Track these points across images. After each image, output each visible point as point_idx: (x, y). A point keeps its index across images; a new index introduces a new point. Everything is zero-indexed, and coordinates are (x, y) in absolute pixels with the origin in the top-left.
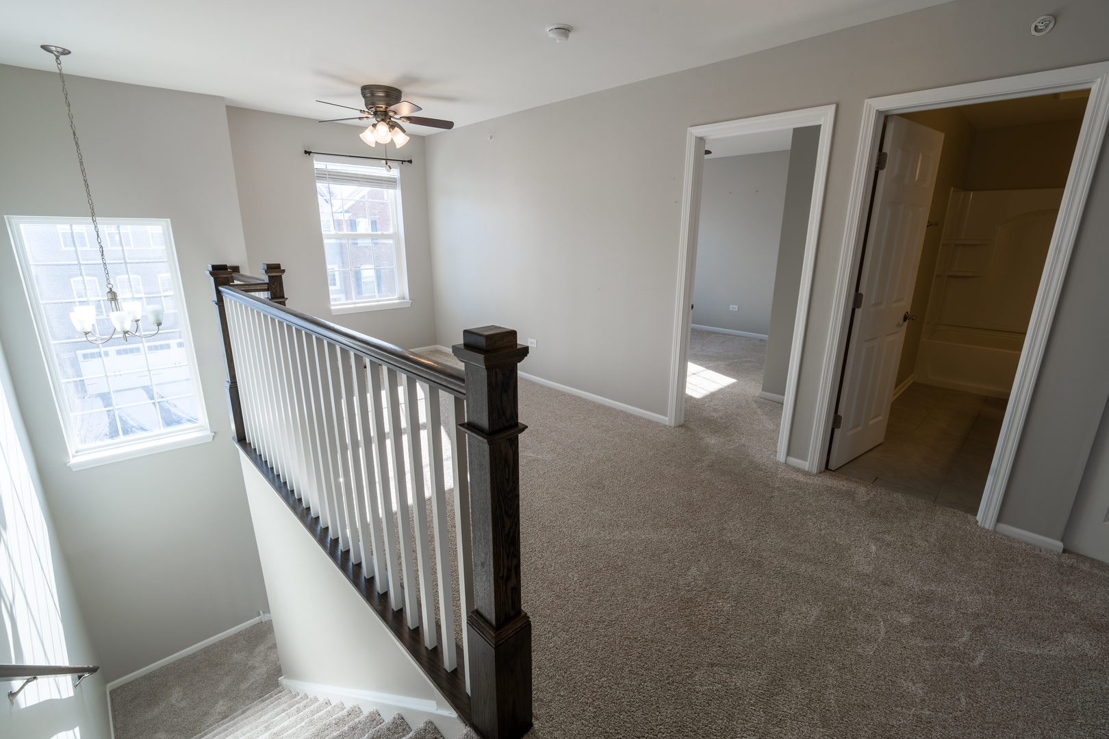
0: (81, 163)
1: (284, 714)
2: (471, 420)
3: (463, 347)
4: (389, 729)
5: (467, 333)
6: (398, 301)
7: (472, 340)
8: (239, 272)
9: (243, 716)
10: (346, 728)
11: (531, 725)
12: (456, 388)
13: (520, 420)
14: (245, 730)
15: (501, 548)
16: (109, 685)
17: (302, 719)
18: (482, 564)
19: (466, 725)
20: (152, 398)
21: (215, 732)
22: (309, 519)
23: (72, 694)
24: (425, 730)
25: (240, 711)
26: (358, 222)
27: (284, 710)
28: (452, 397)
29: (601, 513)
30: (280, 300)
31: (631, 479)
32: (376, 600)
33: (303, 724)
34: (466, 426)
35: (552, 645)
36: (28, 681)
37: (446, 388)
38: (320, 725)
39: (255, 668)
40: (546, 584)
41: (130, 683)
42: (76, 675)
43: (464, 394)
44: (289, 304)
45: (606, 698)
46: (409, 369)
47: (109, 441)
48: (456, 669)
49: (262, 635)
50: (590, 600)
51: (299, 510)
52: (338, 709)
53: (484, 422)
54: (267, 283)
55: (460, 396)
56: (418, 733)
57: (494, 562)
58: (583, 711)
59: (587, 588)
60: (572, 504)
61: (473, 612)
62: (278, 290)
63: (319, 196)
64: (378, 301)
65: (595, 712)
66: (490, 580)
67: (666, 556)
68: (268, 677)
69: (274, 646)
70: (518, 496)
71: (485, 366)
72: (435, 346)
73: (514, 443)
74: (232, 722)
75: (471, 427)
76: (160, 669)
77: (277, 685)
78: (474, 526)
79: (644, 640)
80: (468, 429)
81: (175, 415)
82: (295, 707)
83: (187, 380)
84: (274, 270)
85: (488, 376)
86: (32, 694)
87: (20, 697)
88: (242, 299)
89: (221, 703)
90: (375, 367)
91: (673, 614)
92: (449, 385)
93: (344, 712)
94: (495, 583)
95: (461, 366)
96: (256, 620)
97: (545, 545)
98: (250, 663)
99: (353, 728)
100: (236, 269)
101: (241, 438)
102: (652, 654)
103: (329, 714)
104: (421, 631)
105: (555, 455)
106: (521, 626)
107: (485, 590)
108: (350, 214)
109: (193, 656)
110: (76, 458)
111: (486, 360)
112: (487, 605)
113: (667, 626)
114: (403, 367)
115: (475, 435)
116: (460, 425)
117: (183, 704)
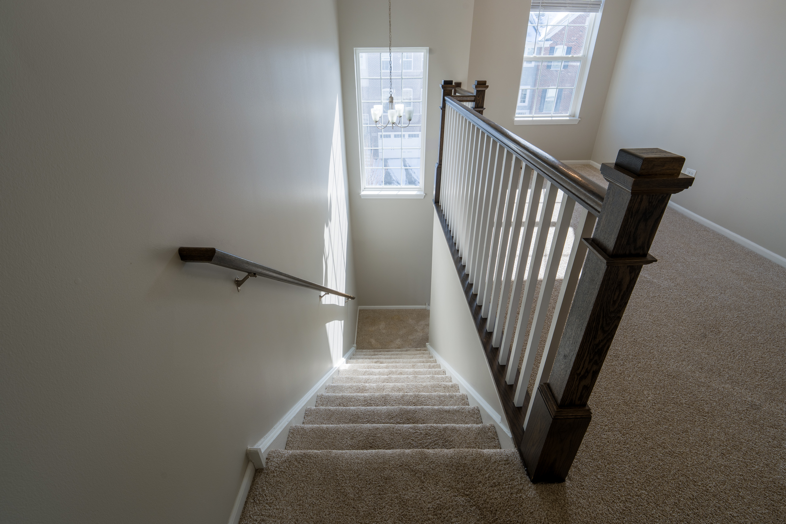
0: (390, 9)
1: (422, 364)
2: (597, 237)
3: (613, 166)
4: (469, 412)
5: (622, 152)
6: (568, 118)
7: (626, 161)
8: (460, 87)
9: (406, 352)
10: (447, 394)
11: (564, 481)
12: (592, 204)
13: (651, 252)
14: (404, 360)
15: (586, 353)
16: (359, 307)
17: (430, 373)
18: (565, 356)
19: (515, 447)
20: (405, 166)
21: (393, 353)
22: (460, 265)
23: (344, 305)
24: (489, 429)
25: (405, 349)
26: (557, 49)
27: (423, 362)
28: (586, 211)
29: (703, 355)
30: (480, 109)
31: (759, 338)
32: (484, 334)
33: (429, 376)
34: (590, 241)
35: (605, 436)
36: (326, 294)
37: (583, 202)
38: (435, 383)
39: (417, 331)
40: (618, 388)
41: (367, 310)
42: (347, 298)
43: (599, 212)
44: (486, 114)
45: (640, 507)
46: (555, 178)
47: (383, 186)
48: (521, 407)
49: (424, 316)
50: (658, 423)
51: (456, 257)
52: (448, 379)
53: (610, 243)
54: (475, 96)
55: (593, 212)
56: (484, 428)
57: (575, 360)
58: (613, 501)
59: (659, 412)
60: (674, 334)
61: (545, 384)
62: (481, 102)
63: (529, 24)
64: (552, 117)
65: (624, 510)
66: (567, 371)
67: (773, 431)
68: (422, 339)
69: (428, 325)
70: (619, 318)
71: (632, 190)
72: (589, 161)
73: (635, 272)
74: (401, 352)
75: (595, 243)
76: (379, 310)
77: (425, 346)
78: (568, 325)
79: (704, 488)
80: (591, 244)
81: (414, 178)
82: (428, 364)
83: (418, 158)
84: (482, 85)
85: (631, 200)
86: (328, 300)
87: (323, 299)
88: (455, 106)
89: (399, 340)
90: (528, 170)
91: (755, 488)
92: (586, 200)
93: (450, 384)
94: (570, 375)
95: (605, 185)
96: (423, 307)
97: (631, 357)
98: (416, 328)
99: (451, 397)
100: (459, 85)
101: (437, 202)
102: (707, 506)
103: (443, 380)
104: (506, 369)
105: (673, 284)
106: (582, 415)
107: (560, 375)
108: (552, 42)
109: (393, 311)
110: (364, 192)
111: (635, 184)
112: (559, 386)
113: (741, 494)
114: (551, 175)
115: (596, 253)
116: (584, 239)
117: (384, 331)
